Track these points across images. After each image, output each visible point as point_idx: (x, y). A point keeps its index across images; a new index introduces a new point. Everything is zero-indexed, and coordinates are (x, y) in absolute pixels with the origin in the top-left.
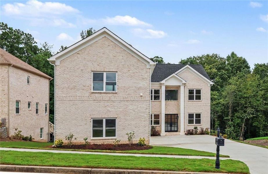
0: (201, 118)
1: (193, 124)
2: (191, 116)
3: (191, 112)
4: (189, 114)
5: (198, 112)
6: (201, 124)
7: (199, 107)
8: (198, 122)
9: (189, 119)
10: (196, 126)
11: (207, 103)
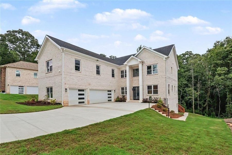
0: (158, 89)
1: (152, 94)
2: (149, 87)
3: (150, 84)
4: (148, 86)
5: (155, 84)
6: (158, 94)
7: (156, 79)
8: (156, 92)
9: (148, 90)
10: (151, 96)
11: (163, 75)
